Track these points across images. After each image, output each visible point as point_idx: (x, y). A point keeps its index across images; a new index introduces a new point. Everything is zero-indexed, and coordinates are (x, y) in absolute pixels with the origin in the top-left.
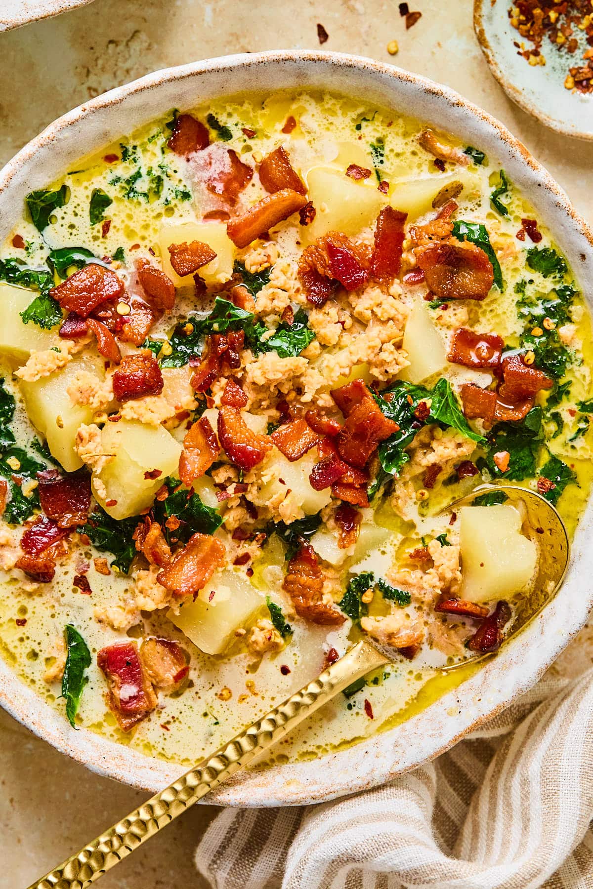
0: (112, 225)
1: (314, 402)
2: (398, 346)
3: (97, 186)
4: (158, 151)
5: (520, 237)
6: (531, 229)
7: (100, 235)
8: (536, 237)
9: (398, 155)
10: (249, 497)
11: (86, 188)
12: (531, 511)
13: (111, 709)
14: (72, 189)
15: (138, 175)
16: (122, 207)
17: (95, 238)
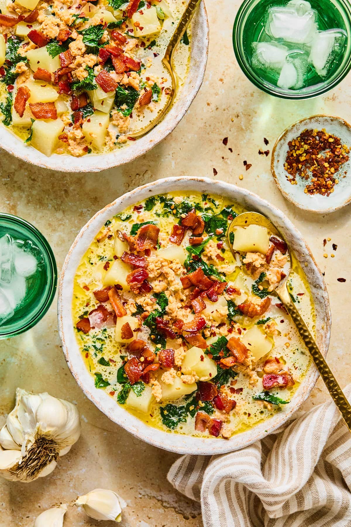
0: (111, 359)
1: (186, 296)
2: (172, 262)
3: (96, 362)
4: (87, 338)
5: (139, 212)
6: (137, 209)
7: (114, 363)
8: (141, 208)
9: (104, 251)
10: (217, 325)
11: (97, 366)
12: (238, 224)
13: (286, 388)
14: (97, 371)
15: (94, 346)
16: (106, 354)
17: (115, 365)
